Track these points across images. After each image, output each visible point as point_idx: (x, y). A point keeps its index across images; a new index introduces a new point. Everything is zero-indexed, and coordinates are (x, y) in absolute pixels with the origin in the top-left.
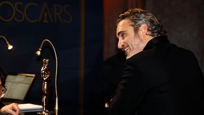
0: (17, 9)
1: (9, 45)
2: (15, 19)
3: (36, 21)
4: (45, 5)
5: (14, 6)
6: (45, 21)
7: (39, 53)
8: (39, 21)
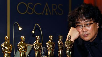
0: (29, 7)
1: (19, 27)
2: (28, 12)
3: (41, 14)
4: (47, 4)
5: (27, 5)
6: (47, 14)
7: (33, 32)
8: (43, 14)
